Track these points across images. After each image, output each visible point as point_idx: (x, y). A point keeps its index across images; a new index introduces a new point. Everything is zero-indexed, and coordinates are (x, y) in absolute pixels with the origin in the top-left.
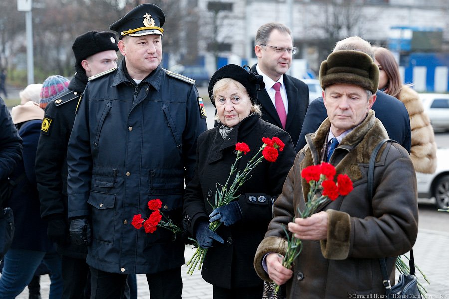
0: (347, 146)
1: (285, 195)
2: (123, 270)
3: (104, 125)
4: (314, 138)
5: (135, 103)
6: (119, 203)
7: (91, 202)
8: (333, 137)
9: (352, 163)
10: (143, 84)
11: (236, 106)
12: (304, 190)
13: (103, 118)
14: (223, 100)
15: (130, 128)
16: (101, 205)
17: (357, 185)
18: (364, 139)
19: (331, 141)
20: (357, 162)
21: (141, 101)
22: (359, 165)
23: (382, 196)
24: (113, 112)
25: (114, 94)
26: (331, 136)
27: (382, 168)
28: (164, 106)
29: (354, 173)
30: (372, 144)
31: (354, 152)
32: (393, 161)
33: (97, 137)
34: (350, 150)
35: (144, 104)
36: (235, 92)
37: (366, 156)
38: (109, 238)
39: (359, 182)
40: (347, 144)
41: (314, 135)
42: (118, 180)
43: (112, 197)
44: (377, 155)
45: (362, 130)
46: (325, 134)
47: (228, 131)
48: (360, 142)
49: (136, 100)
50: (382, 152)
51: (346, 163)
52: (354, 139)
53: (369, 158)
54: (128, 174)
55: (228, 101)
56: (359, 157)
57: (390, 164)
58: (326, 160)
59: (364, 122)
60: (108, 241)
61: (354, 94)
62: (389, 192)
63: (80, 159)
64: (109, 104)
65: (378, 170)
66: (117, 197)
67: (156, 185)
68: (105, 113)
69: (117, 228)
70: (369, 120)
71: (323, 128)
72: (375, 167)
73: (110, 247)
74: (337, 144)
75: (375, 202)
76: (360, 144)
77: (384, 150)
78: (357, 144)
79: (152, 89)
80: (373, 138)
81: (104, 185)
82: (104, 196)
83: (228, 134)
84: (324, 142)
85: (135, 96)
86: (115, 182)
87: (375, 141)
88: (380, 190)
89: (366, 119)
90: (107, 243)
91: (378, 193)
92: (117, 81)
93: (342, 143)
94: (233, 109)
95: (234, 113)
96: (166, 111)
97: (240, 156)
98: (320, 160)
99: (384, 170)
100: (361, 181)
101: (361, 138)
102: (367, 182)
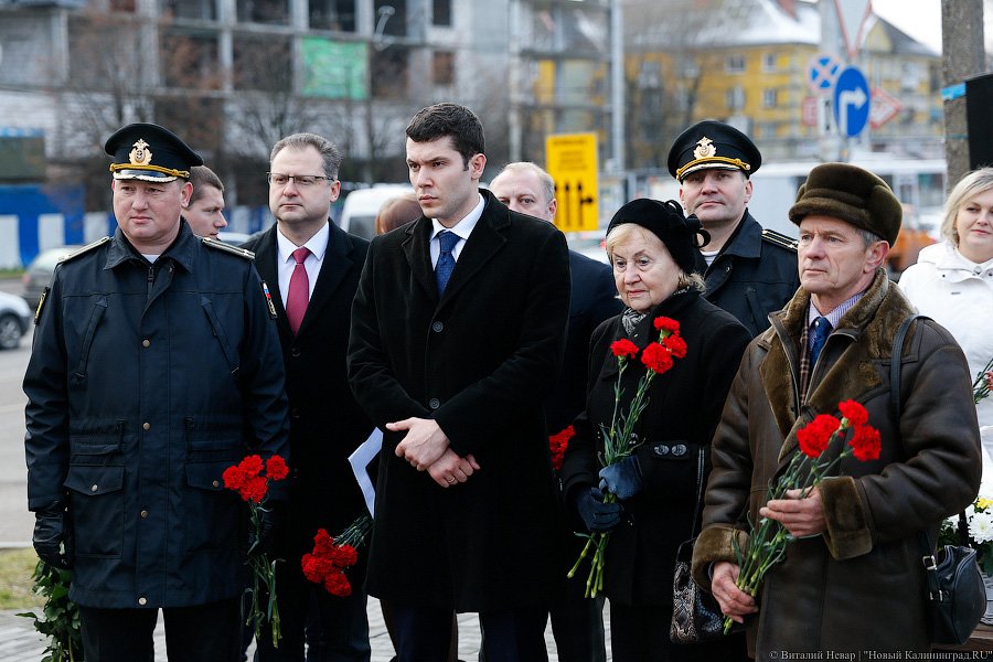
0: (853, 331)
1: (728, 423)
2: (143, 601)
3: (95, 340)
4: (786, 318)
5: (151, 298)
6: (131, 480)
7: (71, 483)
8: (818, 315)
9: (861, 359)
10: (162, 261)
11: (643, 275)
12: (776, 409)
13: (91, 328)
14: (622, 264)
15: (146, 343)
16: (95, 487)
17: (873, 397)
18: (877, 318)
19: (817, 323)
20: (870, 356)
21: (162, 291)
22: (873, 361)
23: (920, 414)
24: (110, 314)
25: (110, 284)
26: (813, 314)
27: (914, 365)
28: (205, 301)
29: (868, 375)
30: (891, 325)
31: (863, 340)
32: (932, 352)
33: (82, 364)
34: (857, 337)
35: (166, 297)
36: (640, 250)
37: (885, 345)
38: (113, 545)
39: (876, 390)
40: (851, 327)
41: (786, 313)
42: (129, 437)
43: (118, 471)
44: (904, 344)
45: (872, 302)
46: (803, 311)
47: (634, 320)
48: (870, 322)
49: (153, 291)
50: (912, 338)
51: (849, 360)
52: (861, 317)
53: (889, 349)
54: (146, 425)
55: (630, 264)
56: (874, 349)
57: (926, 358)
58: (811, 357)
59: (874, 287)
60: (111, 553)
61: (832, 233)
62: (930, 406)
63: (47, 404)
64: (102, 302)
65: (907, 368)
66: (127, 469)
67: (197, 444)
68: (95, 319)
69: (127, 526)
70: (880, 284)
71: (798, 302)
72: (902, 365)
73: (114, 563)
74: (827, 326)
75: (905, 424)
76: (871, 327)
77: (914, 335)
78: (866, 325)
79: (180, 270)
80: (892, 314)
81: (100, 450)
82: (100, 471)
83: (634, 325)
84: (803, 325)
85: (150, 284)
86: (122, 442)
87: (895, 319)
88: (914, 403)
89: (876, 283)
90: (109, 557)
91: (911, 410)
92: (114, 260)
93: (841, 326)
94: (637, 279)
95: (640, 286)
96: (209, 309)
97: (623, 365)
98: (800, 357)
99: (918, 369)
100: (881, 389)
101: (872, 316)
102: (890, 390)
